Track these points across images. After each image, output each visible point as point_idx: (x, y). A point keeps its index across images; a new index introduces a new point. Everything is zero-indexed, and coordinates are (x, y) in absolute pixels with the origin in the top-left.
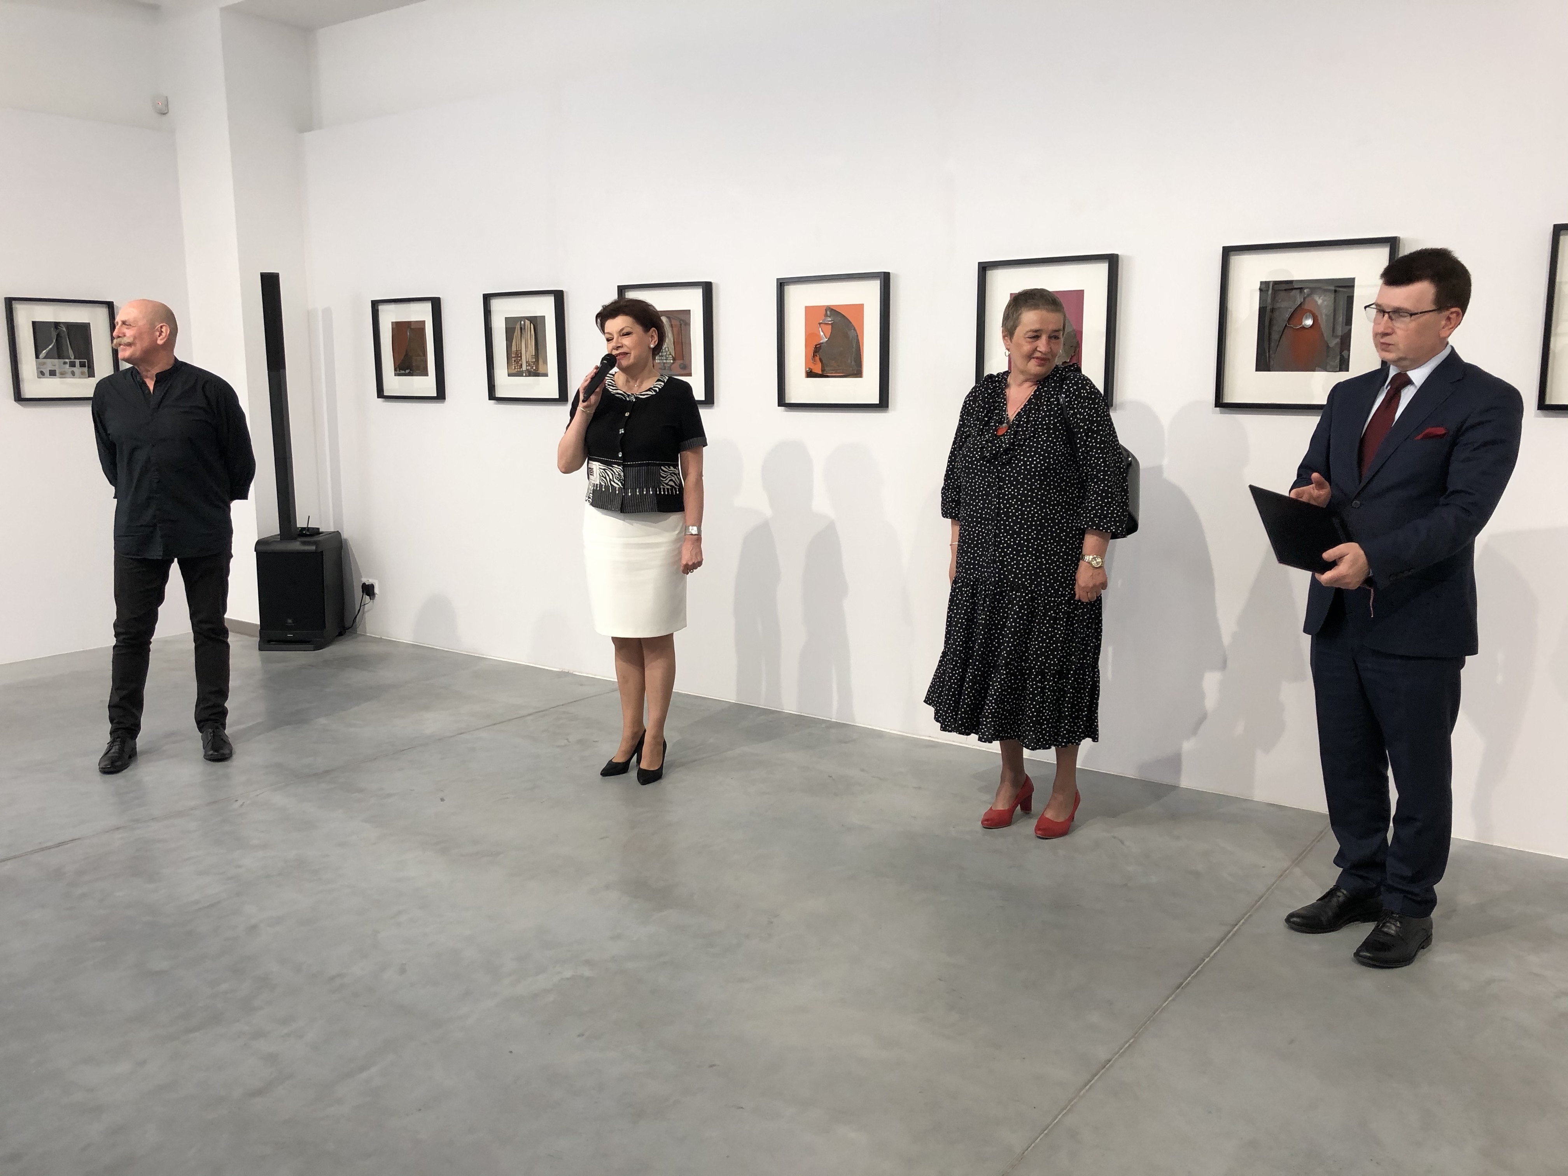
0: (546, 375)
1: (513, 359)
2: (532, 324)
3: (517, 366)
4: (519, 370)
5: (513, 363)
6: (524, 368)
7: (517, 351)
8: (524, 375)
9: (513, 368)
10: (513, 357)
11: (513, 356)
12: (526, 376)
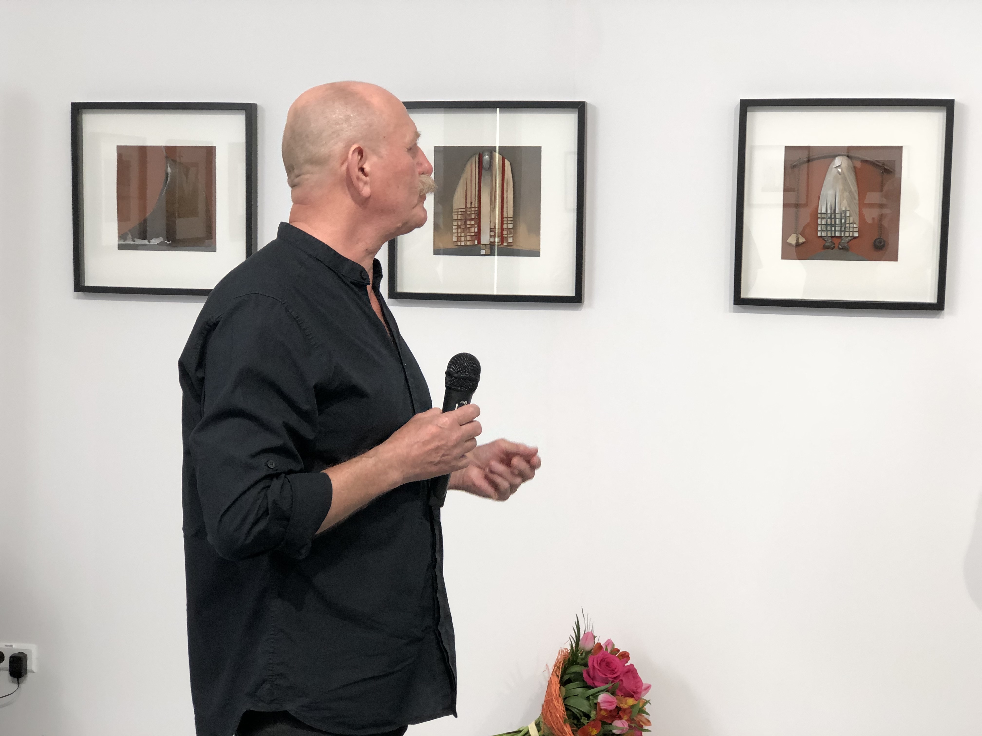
0: (536, 253)
1: (455, 223)
2: (506, 160)
3: (466, 236)
4: (468, 243)
5: (454, 231)
6: (485, 239)
7: (466, 207)
8: (483, 252)
9: (455, 239)
10: (456, 220)
11: (455, 217)
12: (485, 255)
